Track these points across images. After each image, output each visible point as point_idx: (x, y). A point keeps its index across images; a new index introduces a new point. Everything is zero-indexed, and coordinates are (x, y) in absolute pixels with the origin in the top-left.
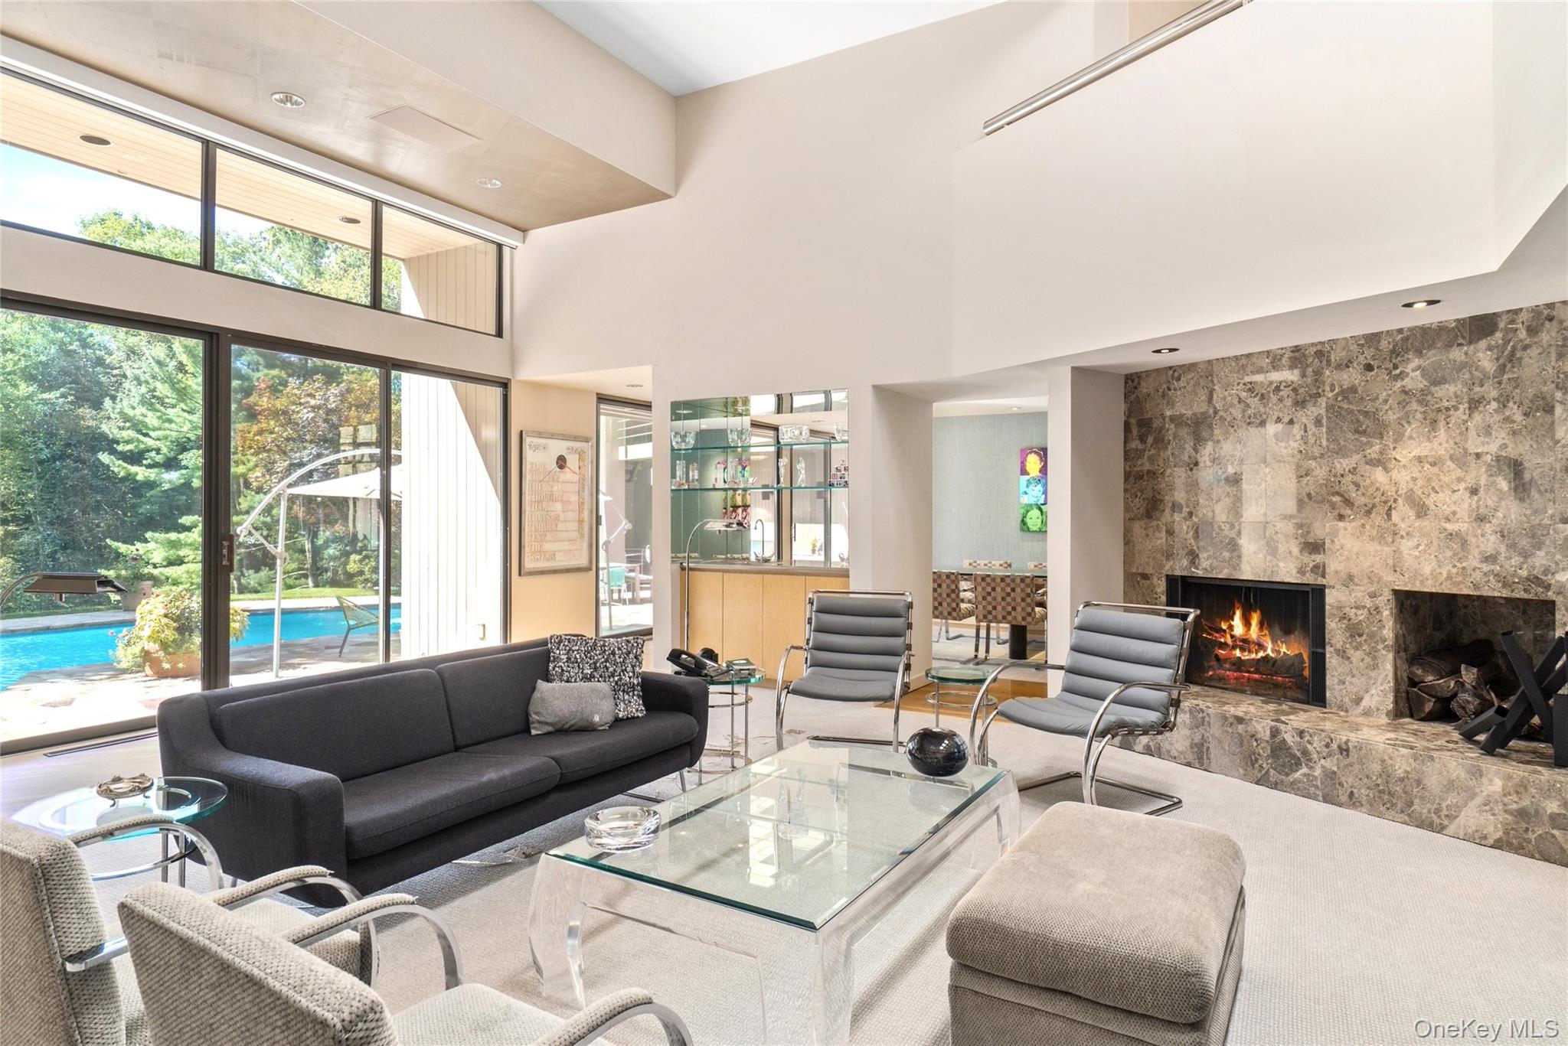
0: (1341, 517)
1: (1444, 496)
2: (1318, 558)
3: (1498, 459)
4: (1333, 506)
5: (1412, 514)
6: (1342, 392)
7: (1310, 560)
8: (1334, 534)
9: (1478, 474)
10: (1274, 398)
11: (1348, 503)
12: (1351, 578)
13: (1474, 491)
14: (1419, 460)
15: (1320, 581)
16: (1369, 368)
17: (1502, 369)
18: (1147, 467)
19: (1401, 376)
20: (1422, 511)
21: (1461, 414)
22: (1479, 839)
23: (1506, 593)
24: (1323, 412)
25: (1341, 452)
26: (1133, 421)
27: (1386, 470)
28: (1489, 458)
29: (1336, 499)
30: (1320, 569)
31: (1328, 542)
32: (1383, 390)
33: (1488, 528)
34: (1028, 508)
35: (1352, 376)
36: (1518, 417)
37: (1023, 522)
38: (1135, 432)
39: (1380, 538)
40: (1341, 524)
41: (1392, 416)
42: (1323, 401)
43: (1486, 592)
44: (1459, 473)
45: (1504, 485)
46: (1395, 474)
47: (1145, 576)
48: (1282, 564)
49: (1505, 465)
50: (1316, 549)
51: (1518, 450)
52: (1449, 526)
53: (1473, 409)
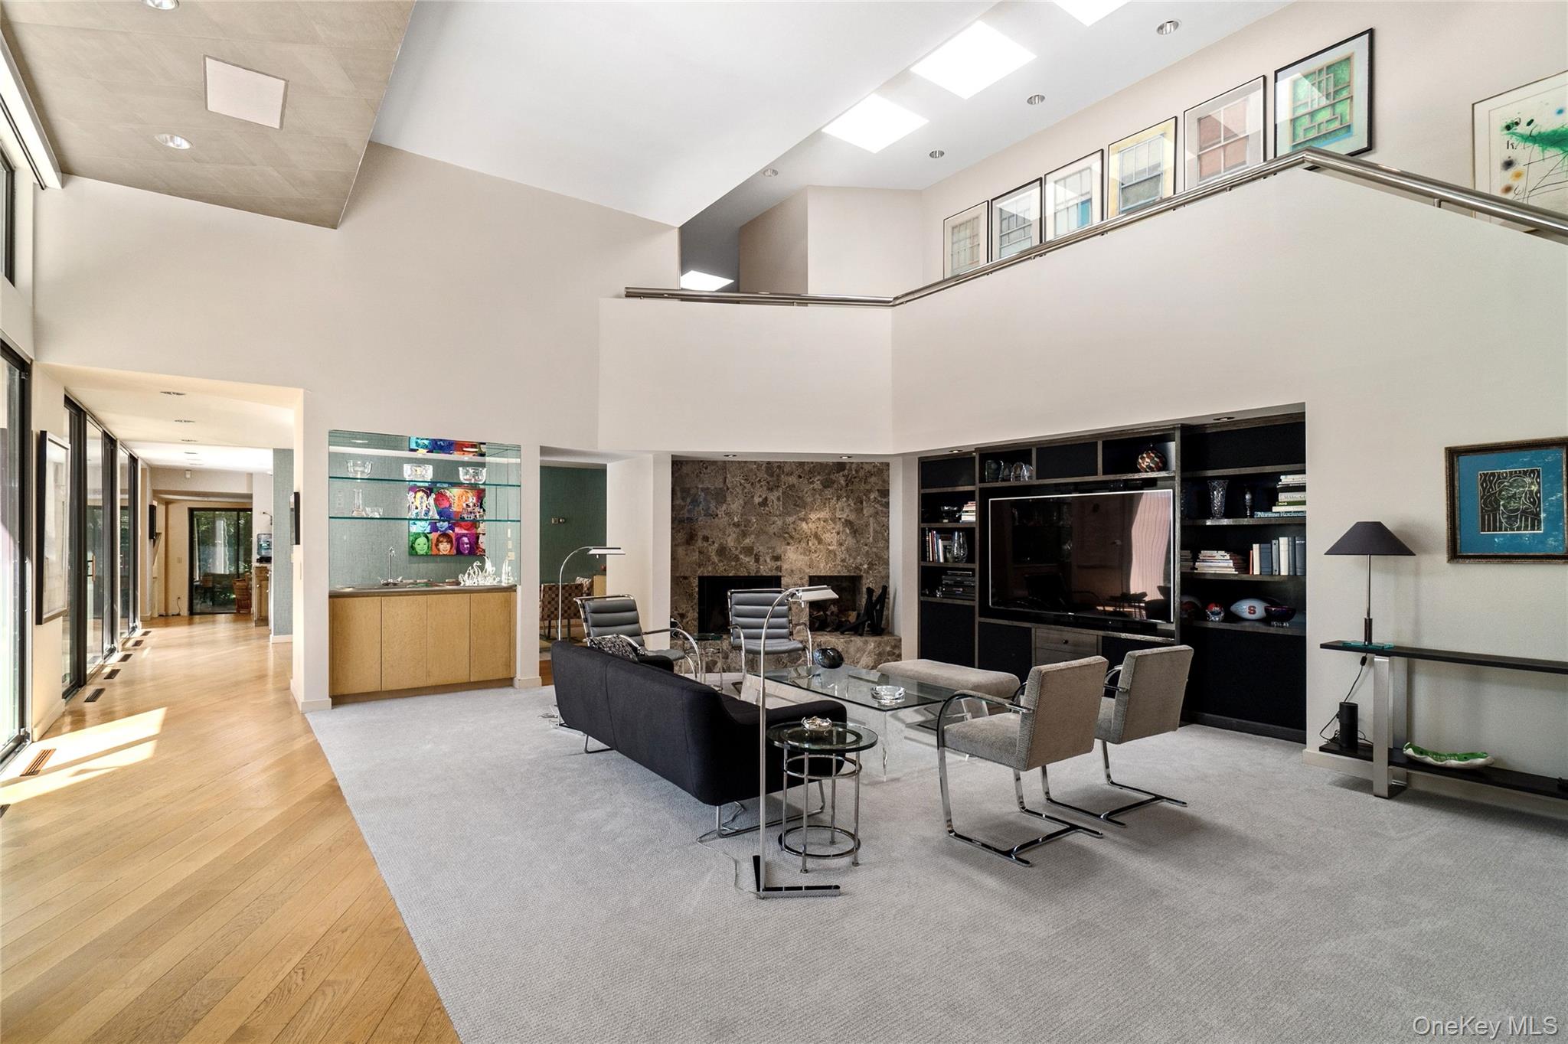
0: (788, 544)
1: (828, 535)
2: (779, 563)
3: (846, 520)
4: (785, 538)
5: (816, 542)
6: (789, 486)
7: (775, 564)
8: (785, 552)
9: (839, 526)
10: (758, 485)
11: (792, 537)
12: (792, 571)
13: (838, 533)
14: (819, 519)
15: (779, 574)
16: (800, 477)
17: (847, 485)
18: (687, 515)
19: (813, 482)
20: (820, 541)
21: (833, 501)
23: (848, 574)
24: (781, 494)
25: (789, 514)
26: (678, 488)
27: (807, 523)
28: (843, 520)
29: (786, 535)
30: (779, 569)
31: (782, 556)
32: (806, 489)
33: (843, 548)
34: (419, 536)
35: (793, 480)
36: (852, 505)
38: (679, 494)
39: (804, 554)
40: (789, 547)
41: (809, 500)
42: (780, 490)
43: (842, 574)
44: (833, 526)
45: (848, 531)
46: (810, 525)
47: (685, 578)
48: (761, 567)
49: (848, 523)
50: (777, 558)
51: (852, 517)
52: (829, 547)
53: (838, 500)
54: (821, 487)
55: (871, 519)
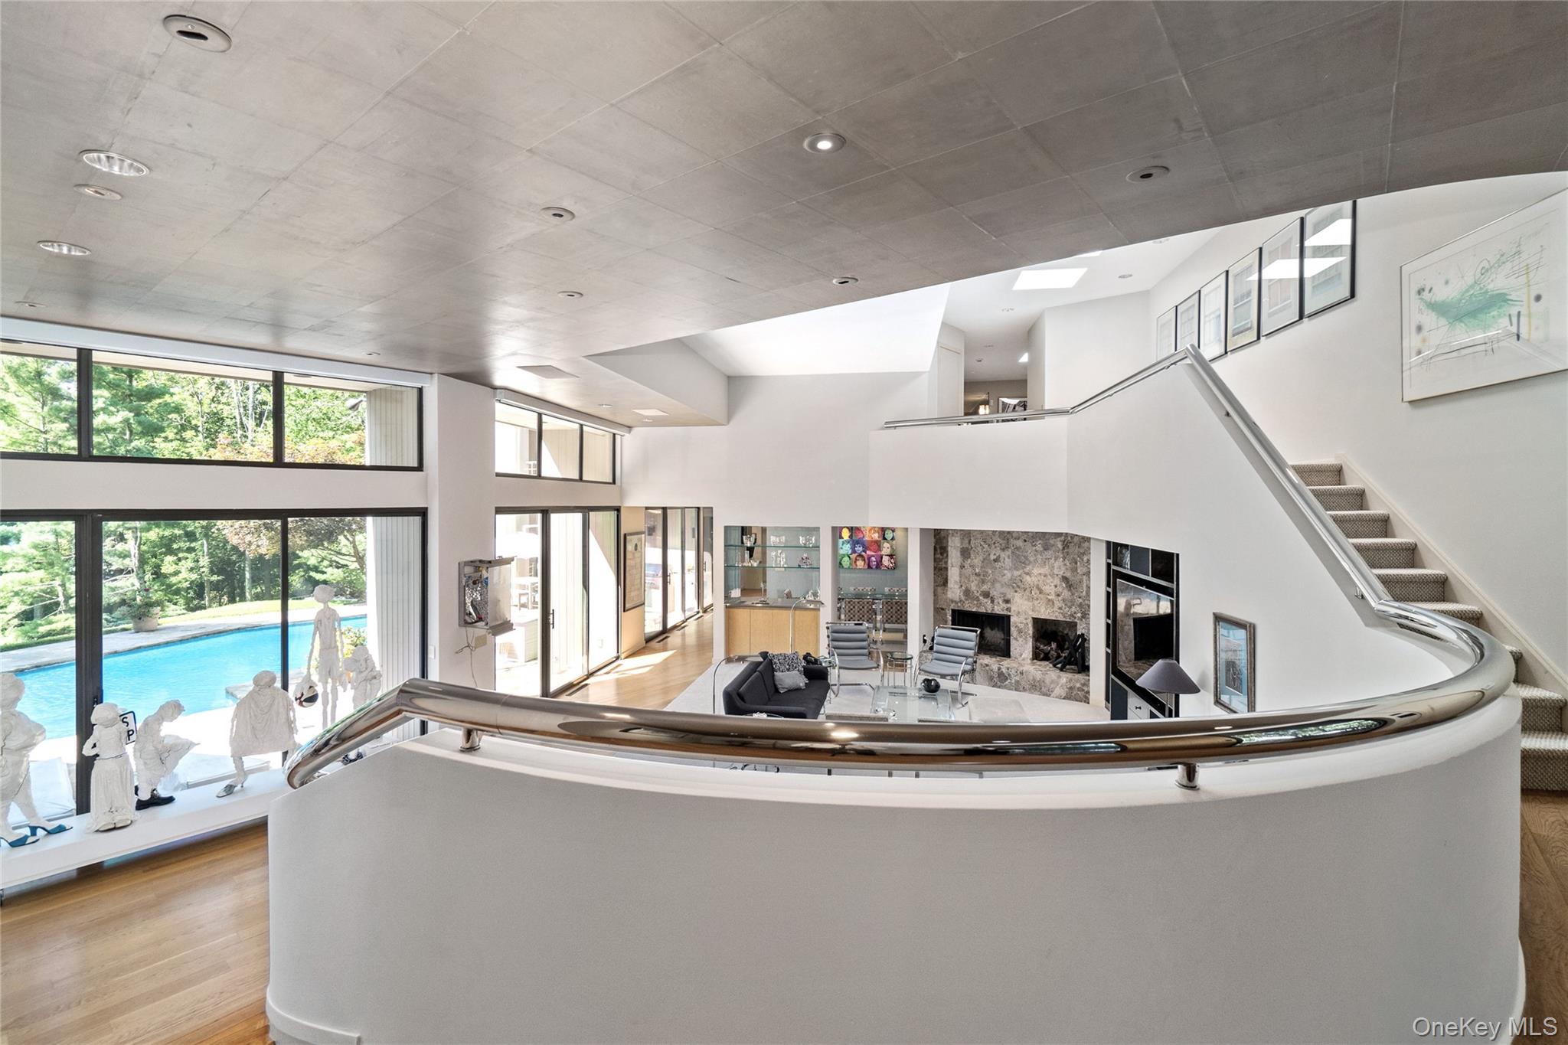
0: (1016, 592)
1: (1047, 587)
2: (1009, 605)
3: (1063, 577)
4: (1013, 587)
5: (1038, 592)
6: (1016, 548)
7: (1006, 606)
8: (1014, 597)
9: (1057, 581)
10: (993, 547)
11: (1018, 587)
12: (1019, 612)
13: (1056, 586)
14: (1040, 574)
15: (1009, 614)
16: (1025, 541)
17: (1064, 548)
18: (944, 566)
19: (1035, 545)
20: (1041, 592)
21: (1052, 561)
22: (1059, 697)
23: (1064, 619)
24: (1010, 553)
25: (1016, 569)
26: (938, 546)
27: (1031, 577)
28: (1060, 575)
29: (1014, 584)
30: (1008, 609)
31: (1012, 599)
32: (1029, 550)
33: (1060, 598)
34: (844, 556)
35: (1020, 543)
36: (1068, 564)
37: (840, 564)
38: (939, 551)
39: (1028, 600)
40: (1016, 594)
41: (1032, 559)
42: (1010, 550)
43: (1059, 619)
44: (1052, 580)
45: (1064, 585)
46: (1033, 578)
47: (942, 609)
48: (996, 607)
49: (1065, 579)
50: (1007, 601)
51: (1068, 574)
52: (1049, 597)
53: (1055, 560)
54: (1042, 549)
55: (1085, 577)
